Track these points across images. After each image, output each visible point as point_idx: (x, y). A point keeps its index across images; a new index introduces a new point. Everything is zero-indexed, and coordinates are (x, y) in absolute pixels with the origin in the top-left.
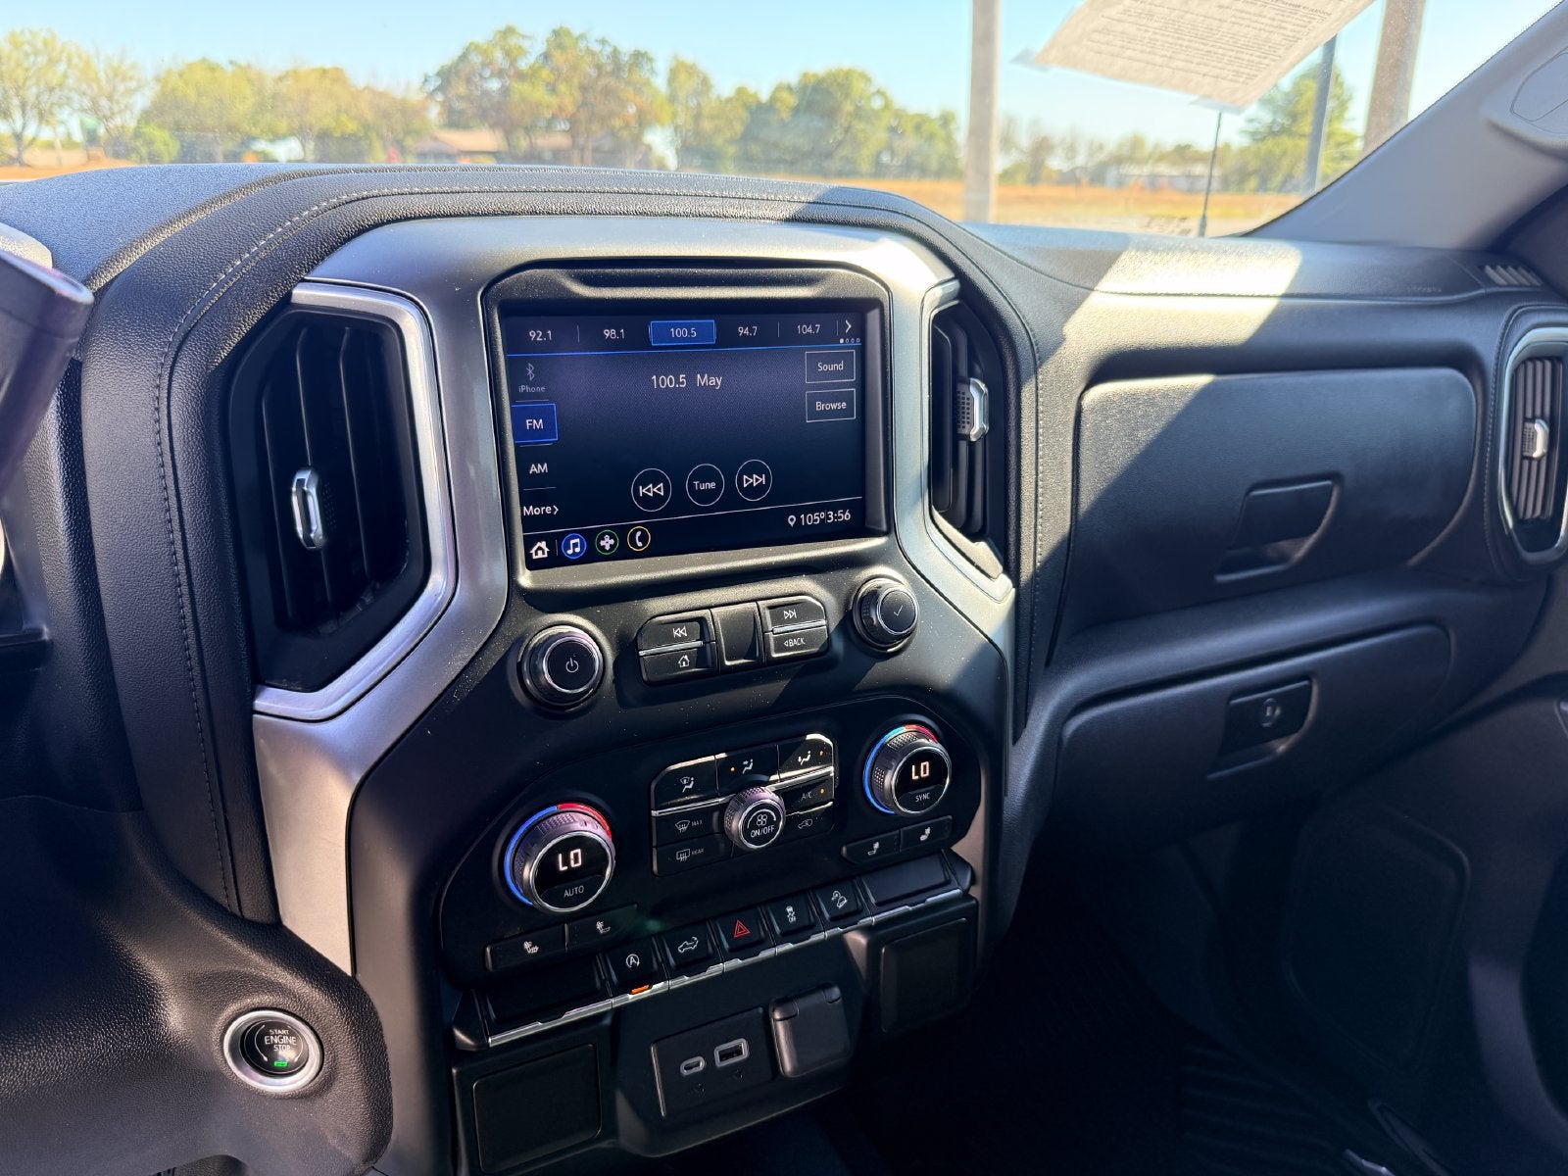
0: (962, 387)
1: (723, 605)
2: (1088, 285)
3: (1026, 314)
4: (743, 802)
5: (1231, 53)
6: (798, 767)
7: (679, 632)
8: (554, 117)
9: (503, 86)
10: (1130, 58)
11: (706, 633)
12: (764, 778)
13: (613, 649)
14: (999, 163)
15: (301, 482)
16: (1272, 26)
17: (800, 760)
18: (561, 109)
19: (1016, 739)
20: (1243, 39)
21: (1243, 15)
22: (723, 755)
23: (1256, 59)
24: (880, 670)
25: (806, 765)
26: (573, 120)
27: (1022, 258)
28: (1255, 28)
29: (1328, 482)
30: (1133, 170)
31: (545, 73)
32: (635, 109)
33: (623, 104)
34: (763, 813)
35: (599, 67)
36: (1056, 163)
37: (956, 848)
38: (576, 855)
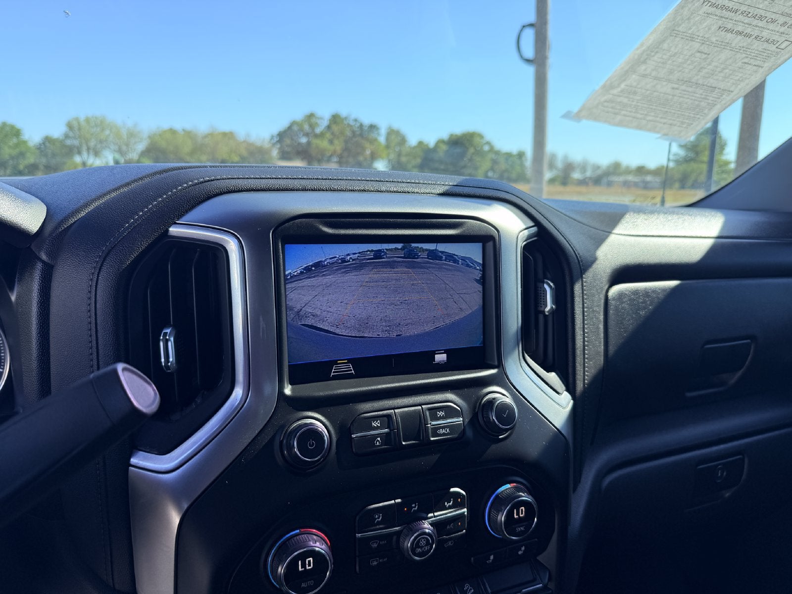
0: (539, 285)
1: (402, 407)
2: (609, 230)
3: (575, 246)
4: (411, 530)
5: (679, 112)
6: (445, 508)
7: (375, 424)
8: (331, 156)
9: (308, 141)
10: (625, 115)
11: (391, 422)
12: (424, 515)
13: (336, 433)
14: (548, 175)
15: (166, 334)
16: (701, 98)
17: (446, 504)
18: (335, 152)
19: (575, 490)
20: (685, 105)
21: (685, 93)
22: (399, 500)
23: (692, 115)
24: (494, 449)
25: (450, 507)
26: (341, 157)
27: (571, 215)
28: (692, 99)
29: (749, 341)
30: (615, 179)
31: (328, 135)
32: (370, 152)
33: (364, 149)
34: (423, 538)
35: (353, 132)
36: (576, 175)
37: (539, 558)
38: (309, 562)
